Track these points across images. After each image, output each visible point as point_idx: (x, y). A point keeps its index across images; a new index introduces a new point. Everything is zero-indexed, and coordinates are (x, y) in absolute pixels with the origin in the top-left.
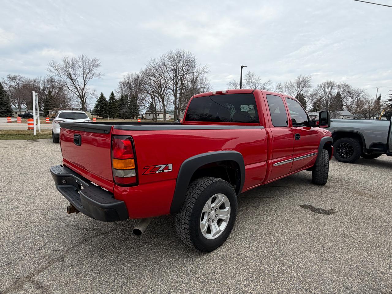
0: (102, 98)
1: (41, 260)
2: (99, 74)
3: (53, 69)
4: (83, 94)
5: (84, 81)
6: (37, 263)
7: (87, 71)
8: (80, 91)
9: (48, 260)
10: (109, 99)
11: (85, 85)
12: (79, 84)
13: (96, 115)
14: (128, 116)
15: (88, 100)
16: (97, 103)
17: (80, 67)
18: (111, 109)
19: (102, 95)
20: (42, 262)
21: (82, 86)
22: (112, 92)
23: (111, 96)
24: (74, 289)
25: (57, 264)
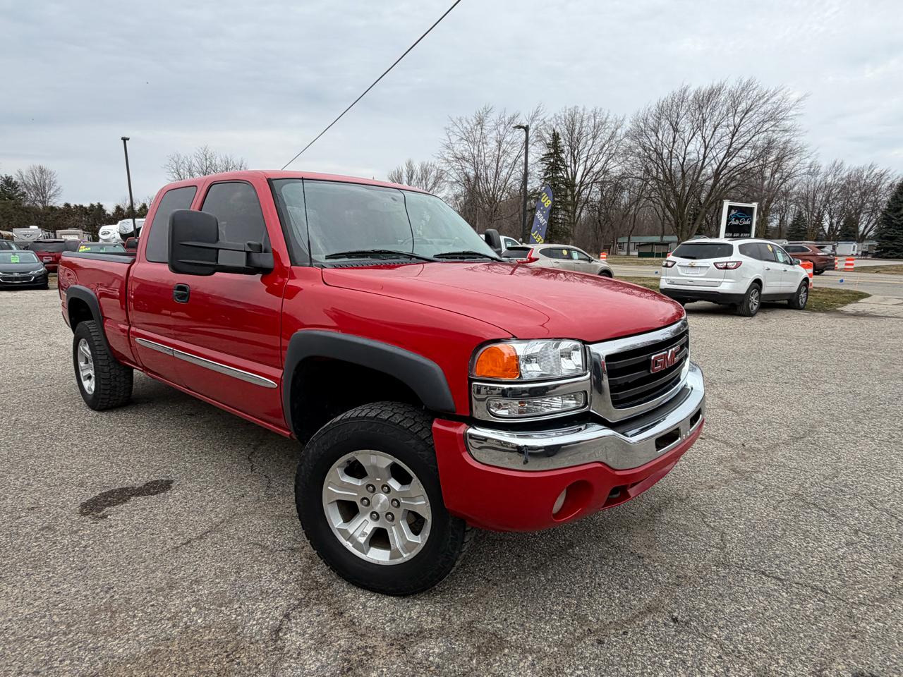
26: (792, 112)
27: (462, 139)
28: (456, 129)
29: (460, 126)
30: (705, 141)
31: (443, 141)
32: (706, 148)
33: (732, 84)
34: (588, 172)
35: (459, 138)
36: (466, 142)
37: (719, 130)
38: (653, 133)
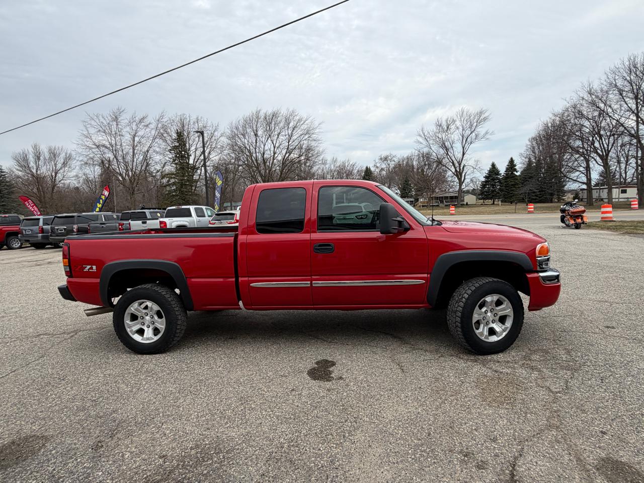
0: (494, 170)
2: (487, 133)
3: (421, 140)
4: (461, 168)
5: (463, 148)
7: (468, 132)
8: (457, 165)
10: (505, 171)
11: (464, 154)
12: (456, 153)
13: (481, 200)
14: (540, 197)
15: (468, 177)
16: (484, 179)
17: (458, 128)
18: (508, 188)
19: (493, 165)
21: (460, 156)
22: (512, 159)
23: (508, 165)
26: (317, 130)
27: (99, 131)
28: (93, 123)
29: (97, 121)
30: (273, 143)
31: (81, 132)
32: (274, 147)
33: (284, 112)
34: (198, 159)
35: (96, 130)
36: (103, 134)
37: (281, 137)
38: (242, 136)
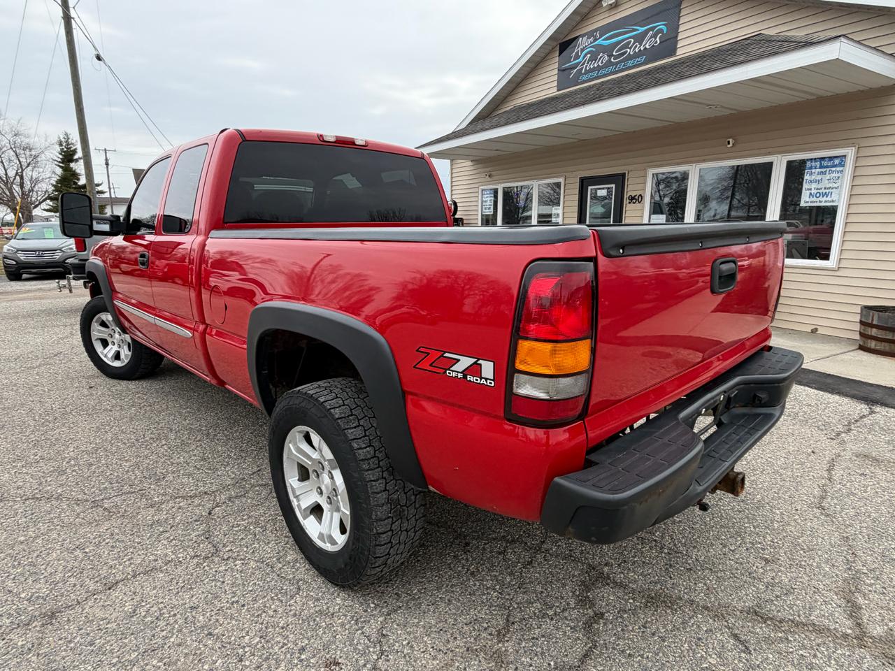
1: (801, 652)
6: (815, 656)
9: (787, 639)
20: (803, 647)
24: (802, 552)
25: (779, 611)
